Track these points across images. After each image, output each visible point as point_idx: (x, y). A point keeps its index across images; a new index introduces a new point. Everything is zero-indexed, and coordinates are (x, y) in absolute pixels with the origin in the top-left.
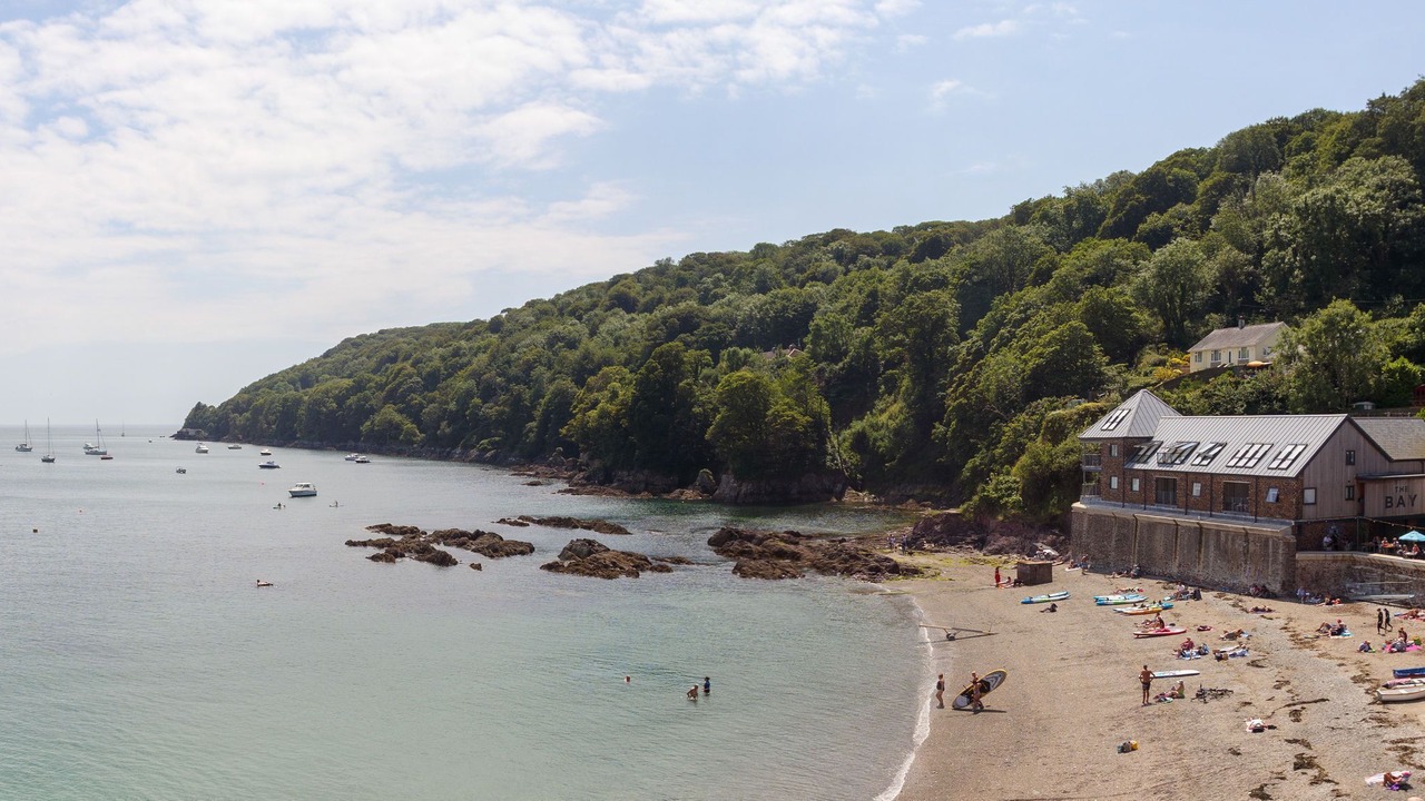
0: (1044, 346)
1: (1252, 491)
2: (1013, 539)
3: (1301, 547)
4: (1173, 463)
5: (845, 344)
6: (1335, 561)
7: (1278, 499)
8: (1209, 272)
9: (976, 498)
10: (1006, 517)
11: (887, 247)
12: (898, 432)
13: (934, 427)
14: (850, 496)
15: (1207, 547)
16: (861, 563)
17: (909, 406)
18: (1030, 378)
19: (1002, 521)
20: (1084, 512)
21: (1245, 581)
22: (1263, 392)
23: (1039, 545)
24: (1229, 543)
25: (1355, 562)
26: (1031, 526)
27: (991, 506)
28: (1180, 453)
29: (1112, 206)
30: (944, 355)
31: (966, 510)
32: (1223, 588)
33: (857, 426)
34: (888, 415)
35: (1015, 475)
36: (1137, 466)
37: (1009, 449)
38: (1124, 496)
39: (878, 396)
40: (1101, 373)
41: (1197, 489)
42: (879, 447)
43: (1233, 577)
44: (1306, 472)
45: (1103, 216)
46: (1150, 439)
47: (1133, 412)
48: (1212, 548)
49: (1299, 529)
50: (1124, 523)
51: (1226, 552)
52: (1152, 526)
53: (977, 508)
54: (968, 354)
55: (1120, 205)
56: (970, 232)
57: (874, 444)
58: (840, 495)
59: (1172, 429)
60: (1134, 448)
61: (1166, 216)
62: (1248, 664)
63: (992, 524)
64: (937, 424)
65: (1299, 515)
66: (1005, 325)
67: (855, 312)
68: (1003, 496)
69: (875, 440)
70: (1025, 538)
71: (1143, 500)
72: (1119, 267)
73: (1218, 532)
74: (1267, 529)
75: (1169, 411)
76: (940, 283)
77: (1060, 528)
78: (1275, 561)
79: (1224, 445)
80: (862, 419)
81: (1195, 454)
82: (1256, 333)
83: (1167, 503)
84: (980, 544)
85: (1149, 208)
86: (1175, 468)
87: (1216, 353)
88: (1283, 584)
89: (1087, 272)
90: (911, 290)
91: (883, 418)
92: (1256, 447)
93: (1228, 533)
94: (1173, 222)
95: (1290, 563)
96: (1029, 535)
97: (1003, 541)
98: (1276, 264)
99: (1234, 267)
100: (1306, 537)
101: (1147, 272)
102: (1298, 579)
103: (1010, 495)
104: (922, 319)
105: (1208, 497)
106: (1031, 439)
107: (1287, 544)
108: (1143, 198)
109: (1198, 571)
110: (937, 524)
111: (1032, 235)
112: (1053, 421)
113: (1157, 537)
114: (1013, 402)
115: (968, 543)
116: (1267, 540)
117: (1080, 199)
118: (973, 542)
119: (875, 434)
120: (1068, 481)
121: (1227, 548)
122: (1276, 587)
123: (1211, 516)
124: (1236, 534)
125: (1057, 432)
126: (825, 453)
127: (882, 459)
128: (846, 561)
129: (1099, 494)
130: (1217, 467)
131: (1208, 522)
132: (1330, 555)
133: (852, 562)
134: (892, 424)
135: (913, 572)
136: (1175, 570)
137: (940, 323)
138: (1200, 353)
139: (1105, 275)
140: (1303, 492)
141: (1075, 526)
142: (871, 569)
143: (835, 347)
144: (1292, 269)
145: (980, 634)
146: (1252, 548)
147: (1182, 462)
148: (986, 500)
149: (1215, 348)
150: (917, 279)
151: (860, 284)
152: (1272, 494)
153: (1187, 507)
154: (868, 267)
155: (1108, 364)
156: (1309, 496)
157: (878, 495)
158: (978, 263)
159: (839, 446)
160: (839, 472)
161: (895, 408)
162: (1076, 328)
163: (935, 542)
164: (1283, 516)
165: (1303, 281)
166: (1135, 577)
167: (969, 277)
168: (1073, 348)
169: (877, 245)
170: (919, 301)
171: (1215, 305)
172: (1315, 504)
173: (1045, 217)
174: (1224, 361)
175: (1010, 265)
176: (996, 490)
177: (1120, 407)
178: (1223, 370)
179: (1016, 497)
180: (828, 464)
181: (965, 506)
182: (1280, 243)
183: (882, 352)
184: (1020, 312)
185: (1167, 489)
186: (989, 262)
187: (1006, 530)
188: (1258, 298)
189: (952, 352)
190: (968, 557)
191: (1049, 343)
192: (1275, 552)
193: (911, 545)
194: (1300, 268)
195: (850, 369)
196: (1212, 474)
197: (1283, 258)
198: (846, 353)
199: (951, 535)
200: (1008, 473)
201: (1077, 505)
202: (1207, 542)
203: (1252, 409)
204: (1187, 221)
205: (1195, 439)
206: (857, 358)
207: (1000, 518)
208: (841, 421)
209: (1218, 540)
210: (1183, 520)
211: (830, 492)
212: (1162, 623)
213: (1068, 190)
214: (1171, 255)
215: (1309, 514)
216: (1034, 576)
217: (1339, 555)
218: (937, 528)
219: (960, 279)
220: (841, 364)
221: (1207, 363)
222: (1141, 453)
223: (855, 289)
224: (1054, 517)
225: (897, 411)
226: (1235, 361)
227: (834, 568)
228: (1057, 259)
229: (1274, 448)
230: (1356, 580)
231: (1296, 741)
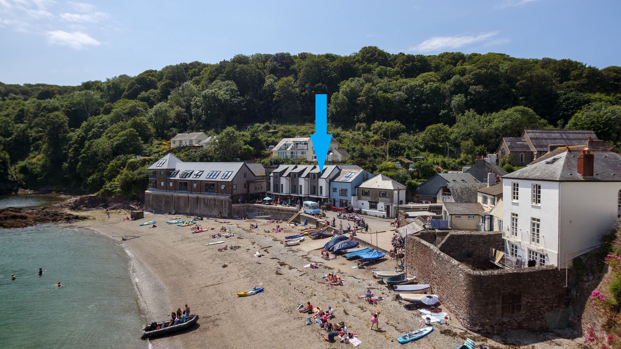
0: (120, 137)
1: (215, 186)
2: (119, 204)
3: (233, 203)
4: (185, 177)
5: (11, 130)
6: (243, 206)
7: (225, 188)
8: (172, 114)
9: (102, 190)
10: (115, 197)
11: (26, 91)
12: (43, 166)
13: (63, 164)
14: (21, 191)
15: (200, 204)
16: (60, 217)
17: (48, 156)
18: (115, 147)
19: (114, 198)
20: (150, 194)
21: (215, 214)
22: (204, 155)
23: (131, 206)
24: (209, 202)
25: (249, 206)
26: (126, 199)
27: (109, 193)
28: (186, 174)
29: (127, 88)
30: (64, 138)
31: (98, 195)
32: (209, 217)
33: (21, 163)
34: (36, 160)
35: (117, 181)
36: (171, 178)
37: (110, 172)
38: (166, 188)
39: (30, 152)
40: (142, 147)
41: (195, 185)
42: (34, 172)
43: (210, 213)
44: (234, 179)
45: (123, 91)
46: (174, 169)
47: (168, 160)
48: (202, 204)
49: (232, 197)
50: (168, 197)
51: (207, 205)
52: (179, 198)
53: (103, 193)
54: (78, 137)
55: (130, 88)
56: (65, 91)
57: (31, 171)
58: (16, 191)
59: (182, 167)
60: (169, 172)
61: (148, 93)
62: (237, 238)
63: (110, 199)
64: (64, 163)
65: (232, 193)
66: (94, 128)
67: (13, 117)
68: (114, 189)
69: (32, 169)
70: (124, 203)
71: (174, 189)
72: (138, 110)
73: (204, 199)
74: (222, 197)
75: (179, 160)
76: (56, 109)
77: (141, 200)
78: (225, 207)
79: (203, 171)
80: (23, 160)
81: (193, 175)
82: (194, 135)
83: (184, 190)
84: (105, 206)
85: (141, 90)
86: (187, 179)
87: (181, 141)
88: (228, 214)
89: (127, 111)
90: (42, 111)
91: (34, 160)
92: (215, 172)
93: (208, 199)
94: (150, 95)
95: (230, 207)
96: (126, 202)
97: (115, 205)
98: (197, 113)
99: (180, 113)
100: (234, 199)
101: (151, 112)
102: (233, 212)
103: (116, 189)
104: (54, 123)
105: (199, 188)
106: (122, 169)
107: (229, 202)
108: (139, 86)
109: (197, 211)
110: (86, 200)
111: (96, 96)
112: (131, 163)
113: (181, 201)
114: (107, 156)
115: (100, 207)
116: (222, 200)
117: (113, 84)
118: (102, 206)
119: (32, 167)
120: (144, 183)
121: (207, 202)
122: (226, 215)
123: (201, 194)
124: (211, 199)
125: (133, 166)
126: (8, 174)
127: (37, 176)
128: (52, 216)
129: (156, 187)
130: (203, 178)
131: (200, 196)
132: (242, 205)
133: (55, 217)
134: (41, 163)
135: (84, 218)
136: (188, 211)
137: (61, 126)
138: (175, 141)
139: (133, 113)
141: (146, 199)
142: (66, 218)
143: (7, 131)
144: (202, 115)
145: (135, 237)
146: (217, 203)
147: (189, 177)
148: (107, 191)
149: (181, 139)
150: (45, 107)
151: (13, 106)
152: (223, 187)
153: (191, 191)
154: (14, 99)
155: (144, 144)
156: (234, 187)
157: (35, 190)
158: (73, 103)
159: (14, 172)
160: (15, 182)
161: (40, 156)
162: (132, 131)
163: (86, 207)
164: (227, 193)
165: (206, 119)
166: (174, 214)
167: (70, 108)
168: (132, 137)
169: (18, 90)
170: (52, 116)
171: (174, 125)
172: (236, 189)
173: (99, 88)
174: (184, 144)
175: (87, 105)
176: (111, 187)
177: (162, 159)
178: (184, 147)
179: (119, 189)
180: (10, 179)
181: (98, 193)
182: (197, 107)
183: (33, 133)
184: (100, 123)
185: (184, 185)
186: (79, 103)
187: (116, 201)
188: (188, 124)
189: (69, 136)
190: (102, 211)
191: (122, 136)
192: (225, 204)
194: (204, 115)
195: (15, 140)
196: (201, 181)
197: (199, 112)
198: (12, 134)
199: (93, 204)
200: (114, 181)
201: (147, 191)
202: (200, 202)
203: (201, 160)
204: (155, 96)
205: (192, 169)
206: (19, 136)
207: (113, 197)
208: (14, 161)
209: (204, 201)
210: (190, 195)
211: (11, 190)
213: (108, 80)
214: (160, 107)
215: (235, 192)
216: (137, 217)
217: (245, 204)
218: (86, 202)
219: (66, 109)
220: (10, 138)
221: (177, 144)
222: (172, 174)
223: (10, 108)
224: (135, 196)
225: (41, 158)
226: (188, 144)
227: (48, 219)
228: (112, 105)
229: (221, 173)
230: (250, 212)
231: (274, 258)
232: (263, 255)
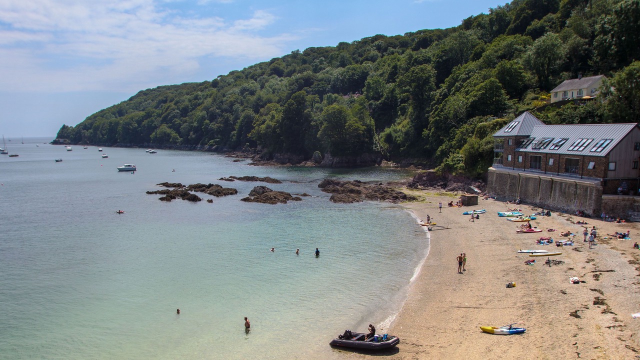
0: (477, 91)
1: (580, 163)
2: (459, 184)
3: (605, 192)
4: (540, 148)
5: (382, 91)
6: (624, 200)
7: (594, 167)
8: (563, 50)
9: (443, 165)
10: (457, 174)
11: (401, 43)
12: (406, 134)
13: (423, 131)
14: (384, 164)
15: (555, 190)
16: (389, 194)
17: (412, 121)
18: (470, 106)
19: (455, 176)
20: (494, 172)
21: (574, 208)
22: (590, 112)
23: (472, 187)
24: (567, 189)
25: (635, 201)
26: (468, 178)
27: (450, 168)
28: (543, 143)
29: (514, 17)
30: (428, 96)
31: (438, 170)
32: (562, 211)
33: (387, 131)
34: (402, 126)
35: (461, 154)
36: (521, 150)
37: (459, 141)
38: (514, 165)
39: (397, 117)
40: (505, 104)
41: (551, 161)
42: (398, 141)
43: (568, 206)
44: (611, 154)
45: (509, 23)
46: (528, 136)
47: (520, 123)
48: (557, 191)
49: (604, 183)
50: (514, 177)
51: (565, 193)
52: (528, 179)
53: (443, 169)
54: (440, 96)
55: (518, 17)
56: (441, 35)
57: (395, 139)
58: (380, 163)
59: (540, 132)
60: (520, 141)
61: (542, 21)
62: (573, 249)
63: (450, 177)
64: (425, 130)
65: (605, 175)
66: (458, 81)
67: (386, 76)
68: (456, 164)
69: (396, 137)
70: (466, 184)
71: (524, 167)
72: (516, 49)
73: (561, 183)
74: (587, 182)
75: (539, 122)
76: (427, 61)
77: (482, 179)
78: (590, 199)
79: (567, 140)
80: (390, 127)
81: (551, 144)
82: (587, 81)
83: (536, 168)
84: (444, 186)
85: (532, 18)
86: (541, 151)
87: (565, 93)
88: (594, 211)
89: (500, 53)
90: (413, 65)
91: (399, 127)
92: (584, 141)
93: (566, 184)
94: (545, 24)
95: (599, 200)
96: (468, 182)
97: (455, 185)
98: (602, 43)
99: (578, 47)
100: (609, 187)
101: (531, 51)
102: (602, 208)
103: (459, 163)
104: (419, 79)
105: (557, 165)
106: (469, 137)
107: (598, 190)
108: (530, 12)
109: (550, 202)
110: (424, 177)
111: (472, 35)
112: (481, 128)
113: (530, 185)
114: (461, 119)
115: (439, 186)
116: (587, 188)
117: (497, 14)
118: (441, 185)
119: (396, 134)
120: (488, 157)
121: (566, 192)
122: (590, 212)
123: (558, 175)
124: (570, 185)
125: (482, 133)
126: (373, 143)
127: (399, 146)
128: (382, 193)
129: (502, 163)
130: (563, 150)
131: (556, 178)
132: (621, 197)
133: (385, 194)
134: (404, 130)
135: (413, 199)
136: (538, 201)
137: (427, 81)
138: (556, 93)
139: (509, 54)
140: (608, 164)
141: (489, 179)
142: (394, 197)
143: (377, 93)
144: (610, 45)
145: (443, 228)
146: (578, 192)
147: (545, 148)
148: (447, 165)
149: (566, 90)
150: (416, 59)
151: (389, 62)
152: (591, 165)
153: (546, 171)
154: (393, 53)
155: (509, 100)
156: (612, 166)
157: (397, 163)
158: (446, 50)
159: (379, 141)
160: (379, 152)
161: (405, 122)
162: (493, 82)
163: (423, 185)
164: (597, 176)
165: (616, 52)
166: (518, 204)
167: (441, 57)
168: (492, 91)
169: (397, 42)
170: (417, 70)
171: (566, 67)
172: (615, 170)
173: (479, 25)
174: (569, 97)
175: (461, 51)
176: (452, 161)
177: (514, 121)
178: (568, 101)
179: (462, 164)
180: (374, 148)
181: (438, 168)
182: (604, 31)
183: (400, 96)
184: (466, 74)
185: (536, 161)
186: (451, 50)
187: (456, 180)
188: (590, 63)
189: (433, 95)
190: (438, 192)
191: (480, 90)
192: (591, 194)
193: (412, 186)
194: (615, 45)
195: (384, 103)
196: (560, 154)
197: (606, 40)
198: (382, 96)
199: (431, 182)
200: (458, 153)
201: (491, 168)
202: (555, 188)
203: (583, 121)
204: (553, 23)
205: (552, 136)
206: (387, 98)
207: (454, 174)
208: (380, 128)
209: (561, 188)
210: (543, 177)
211: (375, 162)
212: (530, 226)
213: (491, 10)
214: (544, 41)
215: (611, 175)
216: (469, 202)
217: (626, 197)
218: (424, 178)
219: (436, 59)
220: (380, 101)
221: (560, 98)
222: (524, 143)
223: (386, 65)
224: (480, 174)
225: (406, 123)
226: (575, 96)
227: (377, 196)
228: (485, 46)
229: (594, 142)
230: (634, 211)
231: (595, 290)
232: (583, 282)
